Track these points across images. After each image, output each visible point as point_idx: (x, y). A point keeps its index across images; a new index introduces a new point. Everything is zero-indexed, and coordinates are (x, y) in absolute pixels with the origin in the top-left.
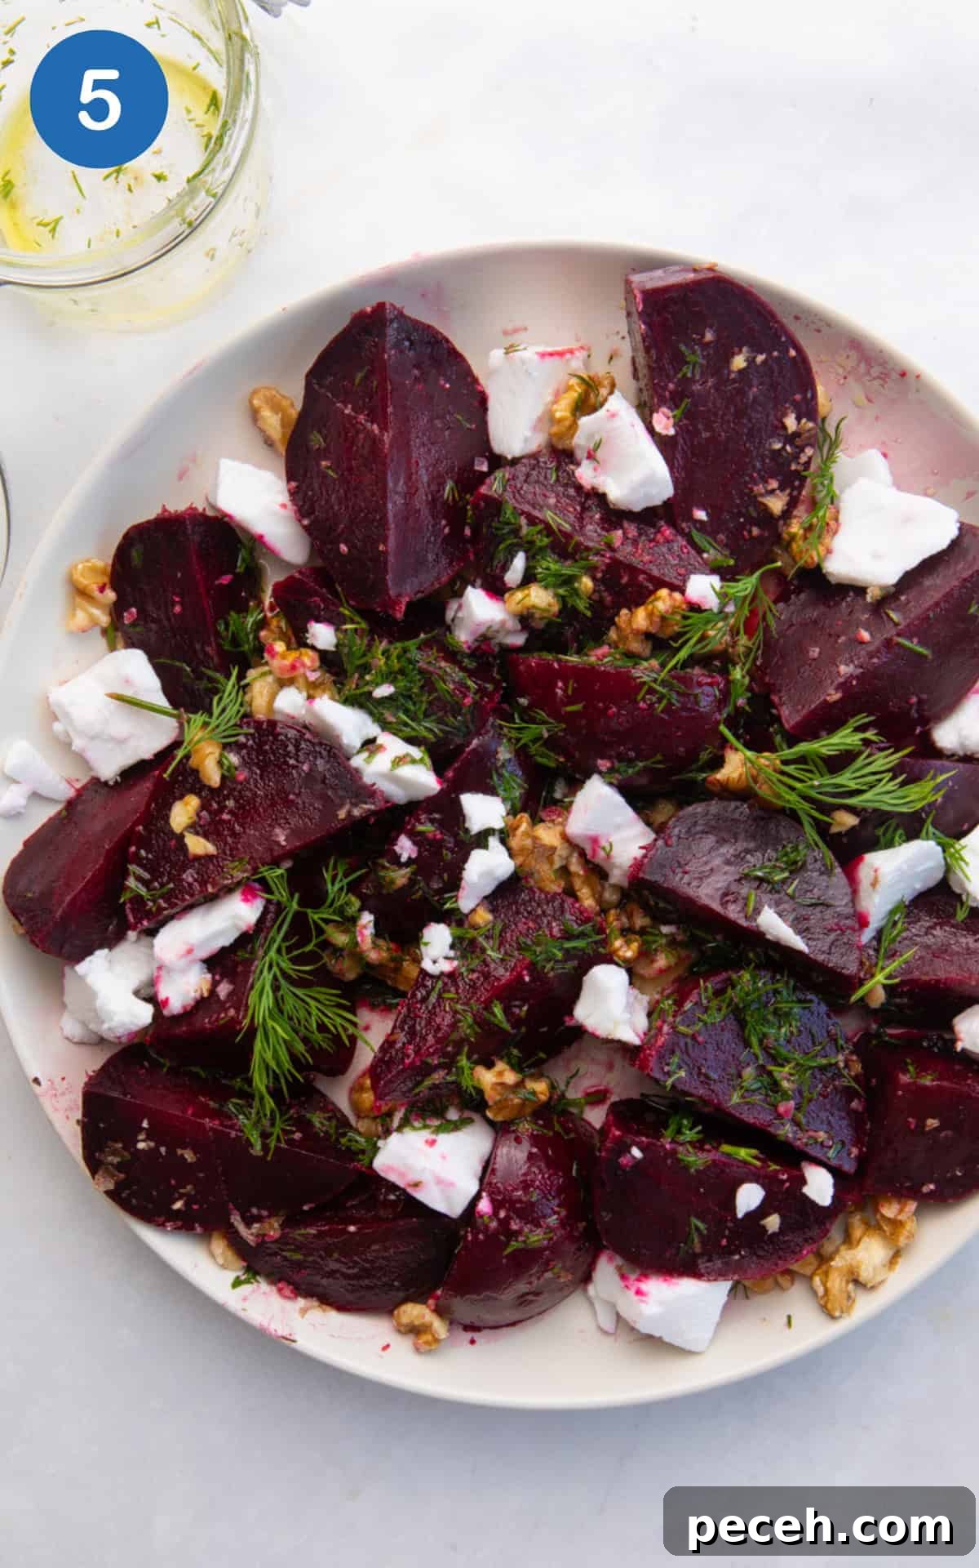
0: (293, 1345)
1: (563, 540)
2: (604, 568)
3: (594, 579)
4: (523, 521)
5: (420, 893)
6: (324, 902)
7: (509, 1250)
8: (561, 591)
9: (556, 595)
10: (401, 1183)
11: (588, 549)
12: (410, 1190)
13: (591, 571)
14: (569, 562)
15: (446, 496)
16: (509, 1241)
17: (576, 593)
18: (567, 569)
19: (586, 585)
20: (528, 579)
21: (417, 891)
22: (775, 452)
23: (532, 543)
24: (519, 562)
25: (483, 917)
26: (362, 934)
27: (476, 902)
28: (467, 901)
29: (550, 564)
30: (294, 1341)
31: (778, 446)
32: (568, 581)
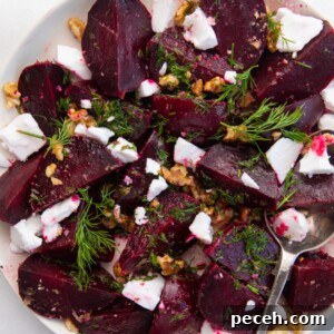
1: (180, 58)
2: (195, 69)
4: (166, 52)
6: (101, 201)
8: (179, 77)
10: (132, 299)
11: (189, 61)
12: (136, 302)
13: (191, 70)
14: (182, 67)
16: (171, 318)
17: (185, 77)
18: (182, 69)
19: (189, 74)
20: (168, 72)
21: (133, 195)
22: (253, 26)
23: (169, 59)
24: (165, 66)
25: (156, 203)
26: (116, 212)
27: (154, 198)
28: (150, 197)
29: (176, 67)
31: (254, 24)
32: (182, 73)
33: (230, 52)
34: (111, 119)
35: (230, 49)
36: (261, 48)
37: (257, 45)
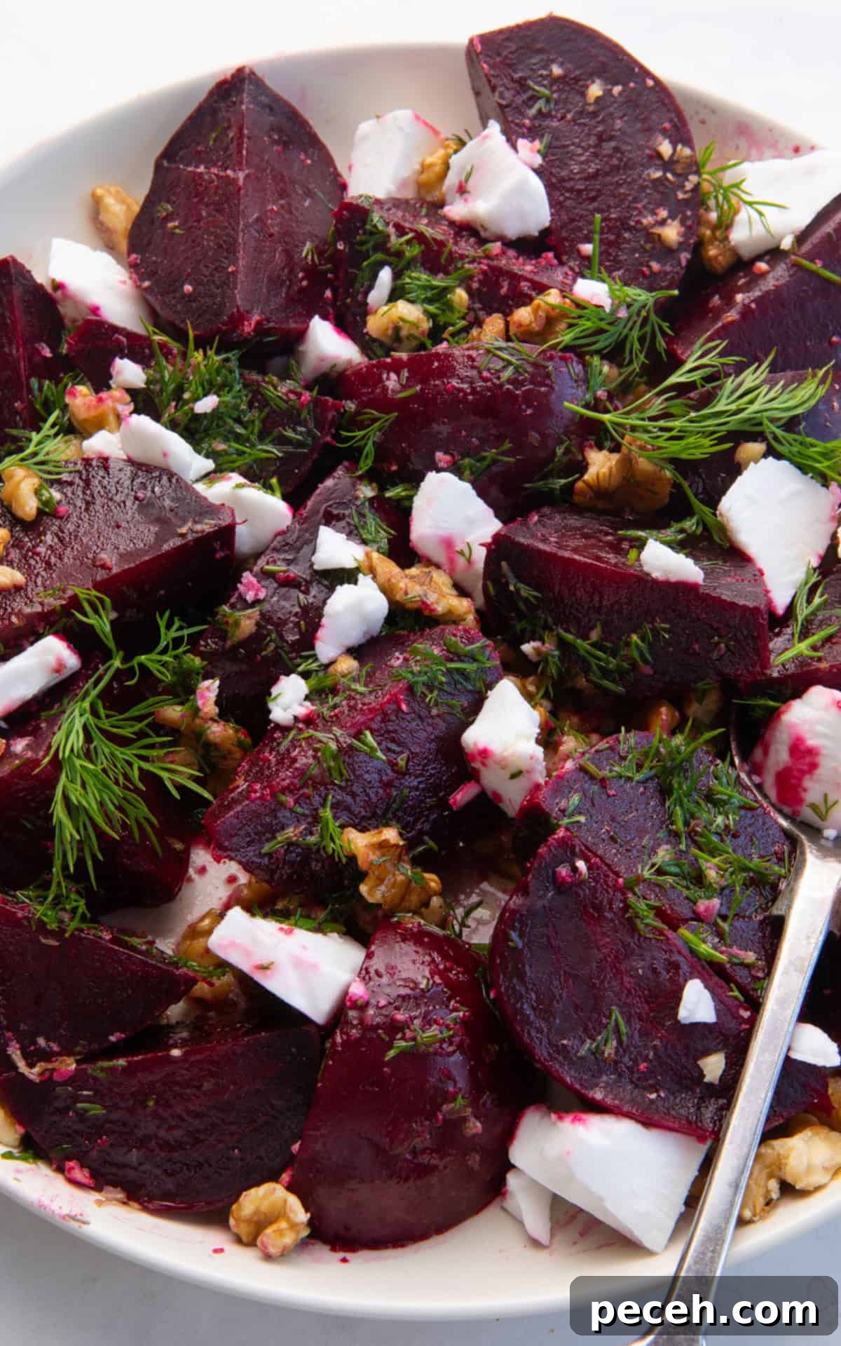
0: (85, 1227)
1: (436, 248)
2: (481, 277)
3: (469, 291)
4: (391, 230)
5: (272, 646)
6: (155, 647)
7: (392, 1053)
8: (431, 308)
9: (426, 312)
10: (245, 966)
11: (462, 257)
12: (259, 977)
13: (466, 282)
14: (441, 275)
15: (304, 254)
16: (393, 1039)
17: (449, 307)
18: (439, 281)
19: (460, 297)
20: (396, 294)
21: (267, 645)
22: (655, 181)
23: (399, 254)
24: (385, 275)
25: (348, 665)
26: (203, 696)
27: (339, 652)
28: (326, 648)
29: (419, 277)
30: (85, 1223)
31: (658, 174)
32: (439, 296)
33: (587, 248)
34: (206, 404)
35: (588, 240)
36: (682, 246)
37: (672, 233)
